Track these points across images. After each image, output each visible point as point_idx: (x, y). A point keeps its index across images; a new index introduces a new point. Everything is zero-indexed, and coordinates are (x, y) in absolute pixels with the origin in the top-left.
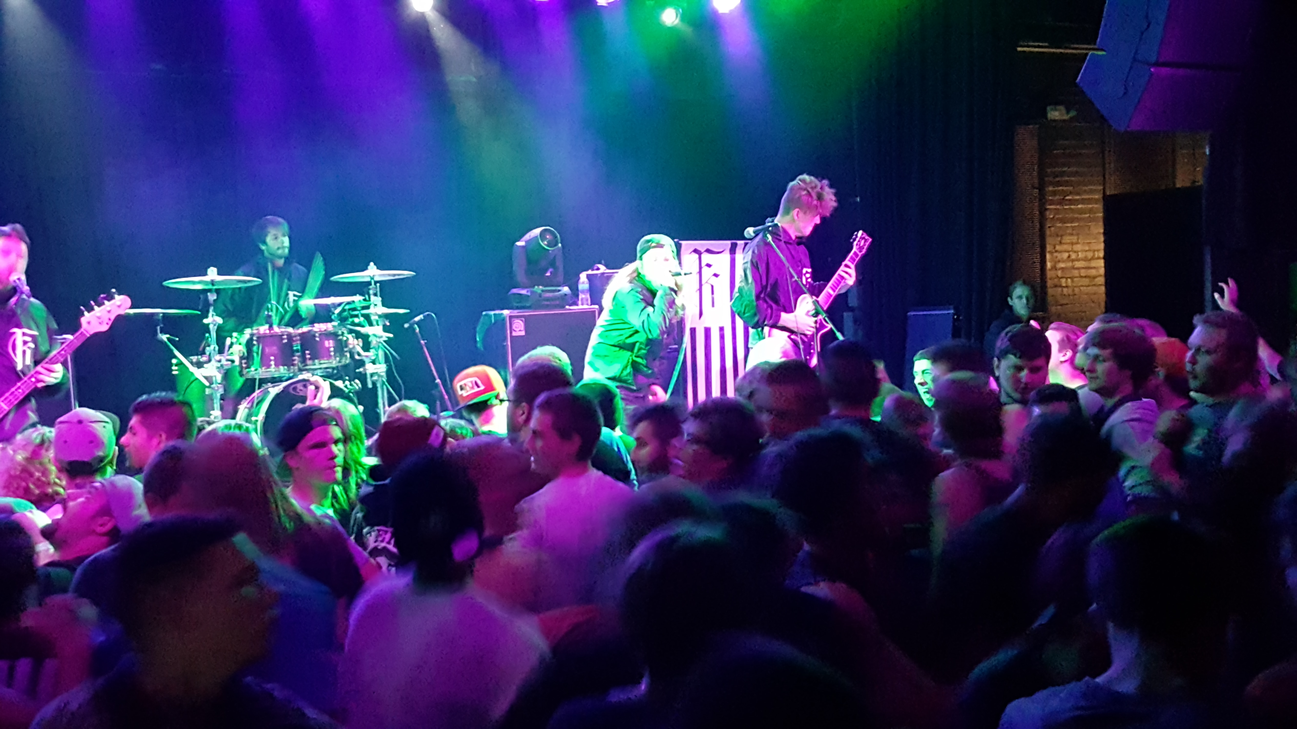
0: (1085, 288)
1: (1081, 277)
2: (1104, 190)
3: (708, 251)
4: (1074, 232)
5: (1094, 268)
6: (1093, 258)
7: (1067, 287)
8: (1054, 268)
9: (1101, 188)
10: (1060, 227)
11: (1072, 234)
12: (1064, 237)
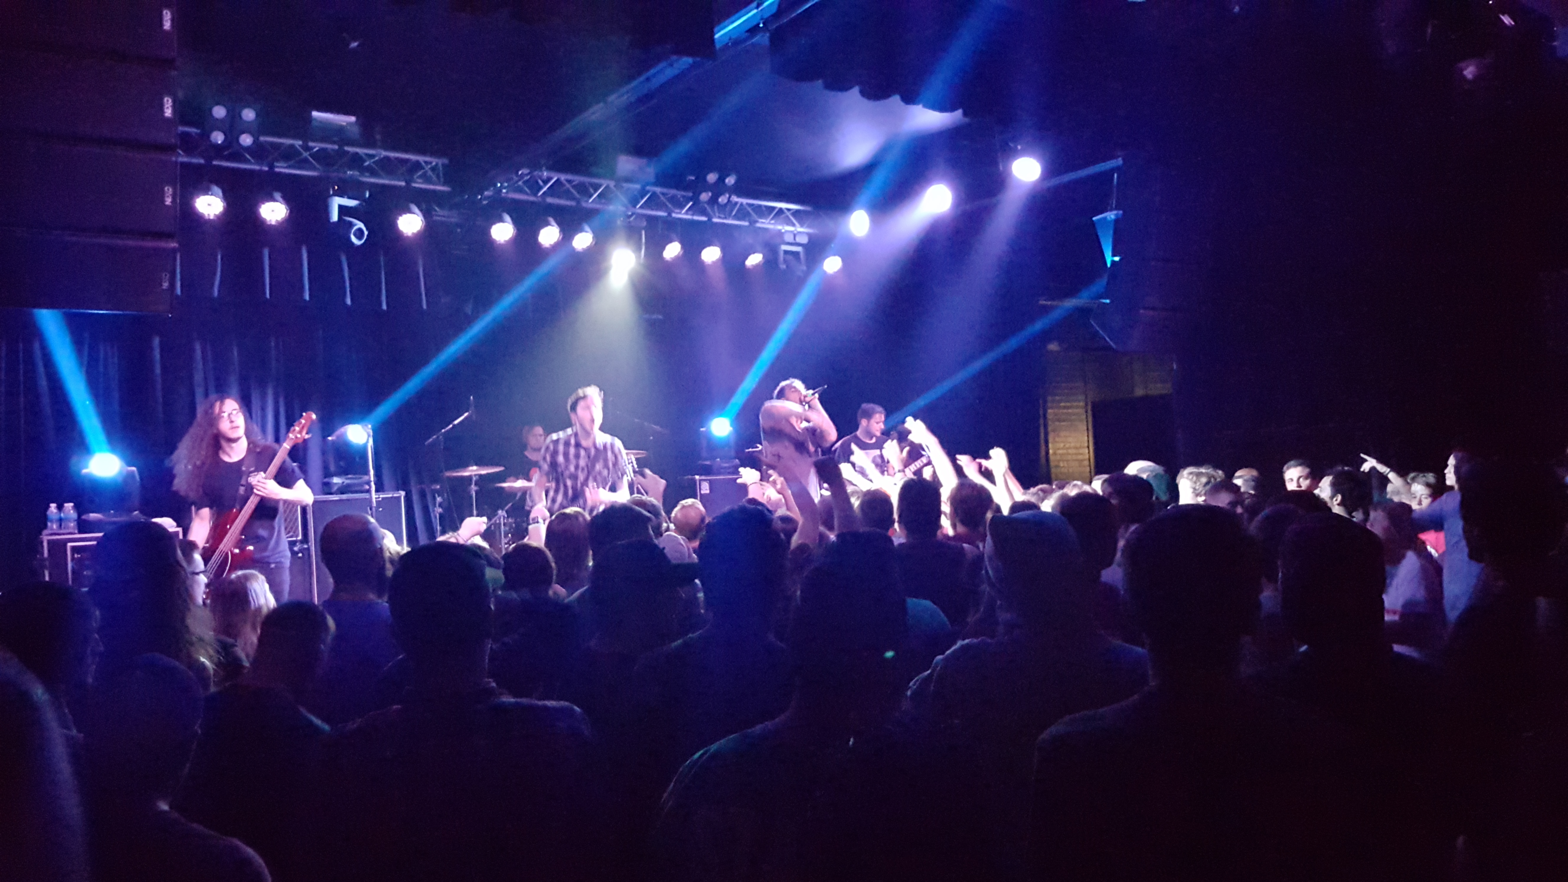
0: (1076, 468)
1: (1073, 460)
2: (1087, 399)
4: (1067, 428)
6: (1081, 447)
8: (1055, 454)
9: (1083, 397)
10: (1058, 425)
12: (1060, 432)
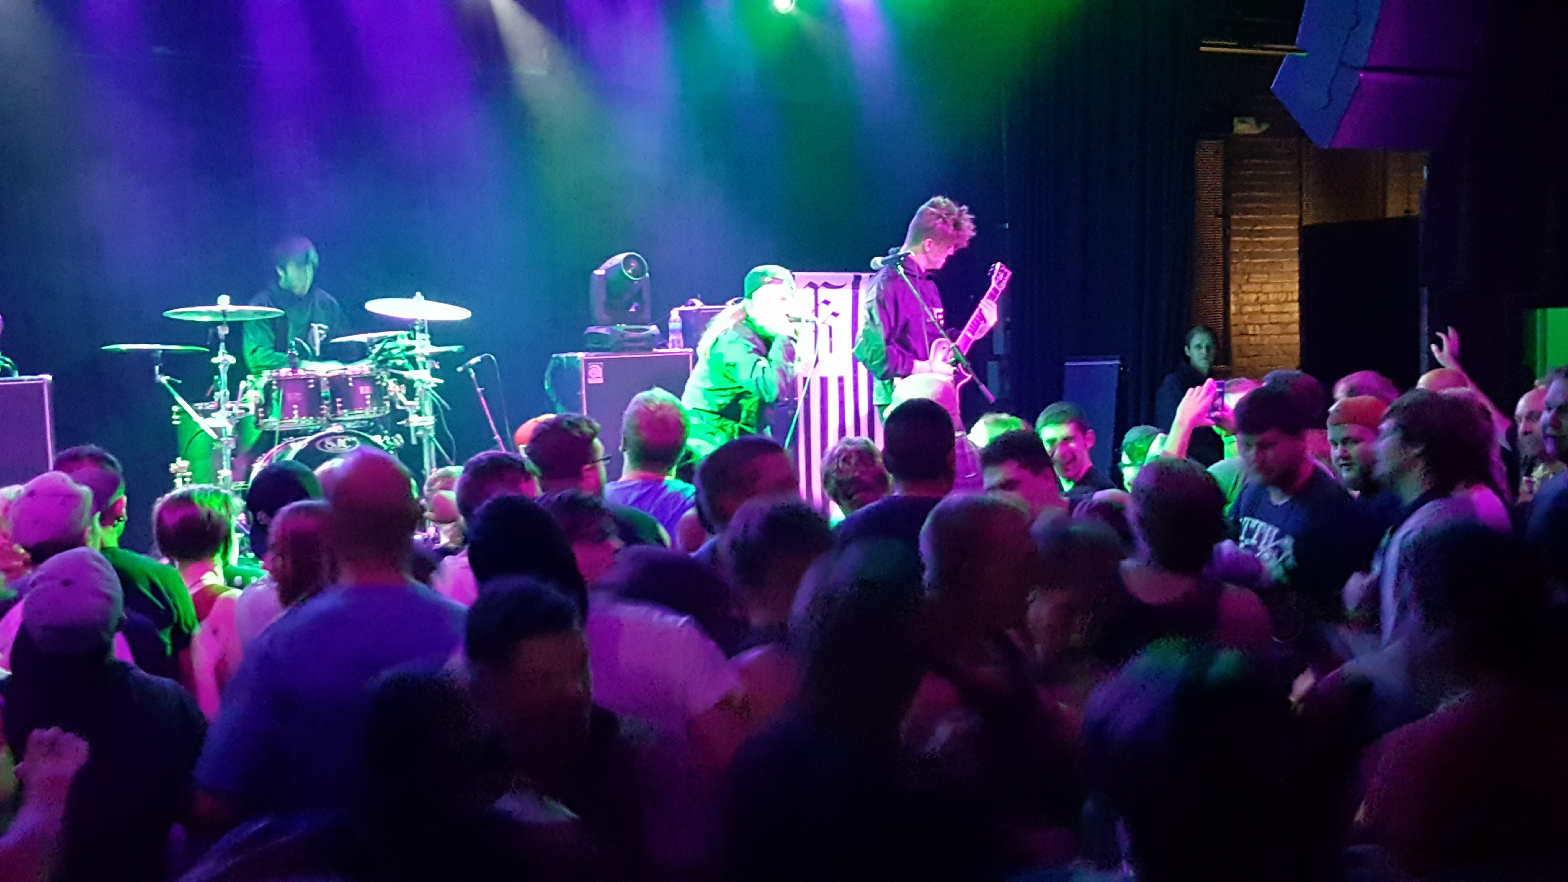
0: (1276, 337)
1: (1272, 323)
2: (1301, 219)
3: (826, 285)
4: (1265, 269)
5: (1287, 313)
6: (1286, 301)
7: (1254, 335)
8: (1240, 313)
9: (1296, 216)
10: (1248, 263)
11: (1262, 272)
12: (1252, 275)
